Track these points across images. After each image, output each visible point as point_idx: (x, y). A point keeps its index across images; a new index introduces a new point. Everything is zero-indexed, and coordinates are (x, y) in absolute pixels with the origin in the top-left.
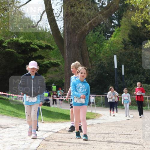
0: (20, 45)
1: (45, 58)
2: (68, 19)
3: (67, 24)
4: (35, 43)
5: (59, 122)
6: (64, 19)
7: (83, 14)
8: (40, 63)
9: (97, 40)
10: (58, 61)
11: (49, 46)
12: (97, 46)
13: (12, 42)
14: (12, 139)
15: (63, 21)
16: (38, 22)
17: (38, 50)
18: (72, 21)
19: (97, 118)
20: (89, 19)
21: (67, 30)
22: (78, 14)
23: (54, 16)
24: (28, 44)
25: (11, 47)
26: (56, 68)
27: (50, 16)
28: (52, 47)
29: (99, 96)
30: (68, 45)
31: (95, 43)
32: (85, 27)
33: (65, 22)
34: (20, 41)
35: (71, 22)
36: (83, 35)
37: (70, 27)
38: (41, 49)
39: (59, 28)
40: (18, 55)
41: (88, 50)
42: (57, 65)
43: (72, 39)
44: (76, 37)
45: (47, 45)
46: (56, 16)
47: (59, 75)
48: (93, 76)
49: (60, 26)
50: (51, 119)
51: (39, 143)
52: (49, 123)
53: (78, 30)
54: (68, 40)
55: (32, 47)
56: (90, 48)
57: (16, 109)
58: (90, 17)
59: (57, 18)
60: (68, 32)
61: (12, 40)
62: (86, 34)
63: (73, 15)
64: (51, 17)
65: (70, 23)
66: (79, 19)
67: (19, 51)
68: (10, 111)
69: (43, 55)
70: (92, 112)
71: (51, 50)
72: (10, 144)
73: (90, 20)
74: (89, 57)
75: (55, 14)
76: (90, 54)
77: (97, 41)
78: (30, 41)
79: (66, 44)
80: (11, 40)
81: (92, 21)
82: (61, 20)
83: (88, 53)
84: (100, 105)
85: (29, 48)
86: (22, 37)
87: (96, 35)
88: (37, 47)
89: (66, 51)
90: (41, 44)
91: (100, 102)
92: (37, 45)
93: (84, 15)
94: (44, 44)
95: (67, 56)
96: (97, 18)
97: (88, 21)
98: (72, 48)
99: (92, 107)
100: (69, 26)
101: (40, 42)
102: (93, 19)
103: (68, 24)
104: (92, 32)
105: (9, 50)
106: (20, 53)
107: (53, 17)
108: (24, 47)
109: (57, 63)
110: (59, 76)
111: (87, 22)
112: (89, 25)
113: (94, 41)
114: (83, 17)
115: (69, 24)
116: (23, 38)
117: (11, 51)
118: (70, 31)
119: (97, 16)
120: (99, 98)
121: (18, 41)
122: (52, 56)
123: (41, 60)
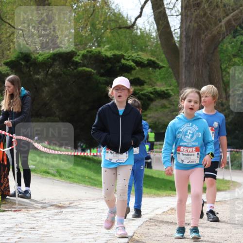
0: (104, 60)
1: (146, 83)
2: (189, 13)
3: (186, 22)
4: (129, 56)
5: (166, 196)
6: (181, 14)
7: (215, 4)
8: (137, 92)
9: (239, 50)
10: (168, 88)
11: (154, 62)
12: (239, 61)
13: (89, 54)
14: (87, 225)
15: (180, 16)
16: (136, 19)
17: (135, 69)
18: (196, 17)
19: (233, 190)
20: (226, 13)
21: (186, 34)
22: (207, 4)
23: (164, 8)
24: (117, 59)
25: (88, 64)
26: (165, 102)
27: (158, 8)
28: (158, 64)
29: (237, 152)
30: (187, 60)
31: (235, 56)
32: (219, 27)
33: (184, 18)
34: (103, 54)
35: (193, 19)
36: (215, 43)
37: (191, 28)
38: (140, 68)
39: (172, 29)
40: (99, 78)
41: (222, 70)
42: (166, 96)
43: (194, 49)
44: (202, 46)
45: (151, 60)
46: (168, 8)
47: (169, 113)
48: (229, 115)
49: (175, 26)
50: (154, 191)
51: (133, 232)
52: (149, 197)
53: (206, 34)
54: (187, 51)
55: (124, 64)
56: (225, 66)
57: (94, 172)
58: (229, 9)
59: (170, 12)
60: (187, 37)
61: (90, 52)
62: (220, 39)
63: (198, 6)
64: (160, 10)
65: (191, 20)
66: (209, 12)
67: (102, 71)
68: (84, 176)
69: (142, 78)
70: (224, 178)
71: (157, 70)
72: (83, 232)
73: (227, 15)
74: (223, 81)
75: (167, 4)
76: (225, 75)
77: (239, 53)
78: (120, 53)
79: (184, 58)
80: (88, 51)
81: (233, 16)
82: (177, 15)
83: (222, 74)
84: (239, 166)
85: (118, 66)
86: (107, 46)
87: (237, 41)
88: (132, 63)
89: (183, 70)
90: (140, 58)
91: (239, 161)
92: (133, 61)
93: (217, 6)
94: (145, 59)
95: (184, 80)
96: (241, 11)
97: (224, 17)
98: (193, 65)
99: (225, 170)
100: (189, 25)
101: (138, 55)
102: (234, 13)
103: (188, 23)
104: (231, 36)
105: (84, 70)
106: (102, 75)
107: (162, 9)
108: (110, 63)
109: (166, 92)
110: (168, 115)
111: (223, 19)
112: (225, 24)
113: (233, 53)
114: (216, 10)
115: (190, 22)
116: (109, 48)
117: (88, 71)
118: (191, 34)
119: (241, 8)
120: (237, 155)
121: (99, 52)
122: (158, 80)
123: (138, 87)
